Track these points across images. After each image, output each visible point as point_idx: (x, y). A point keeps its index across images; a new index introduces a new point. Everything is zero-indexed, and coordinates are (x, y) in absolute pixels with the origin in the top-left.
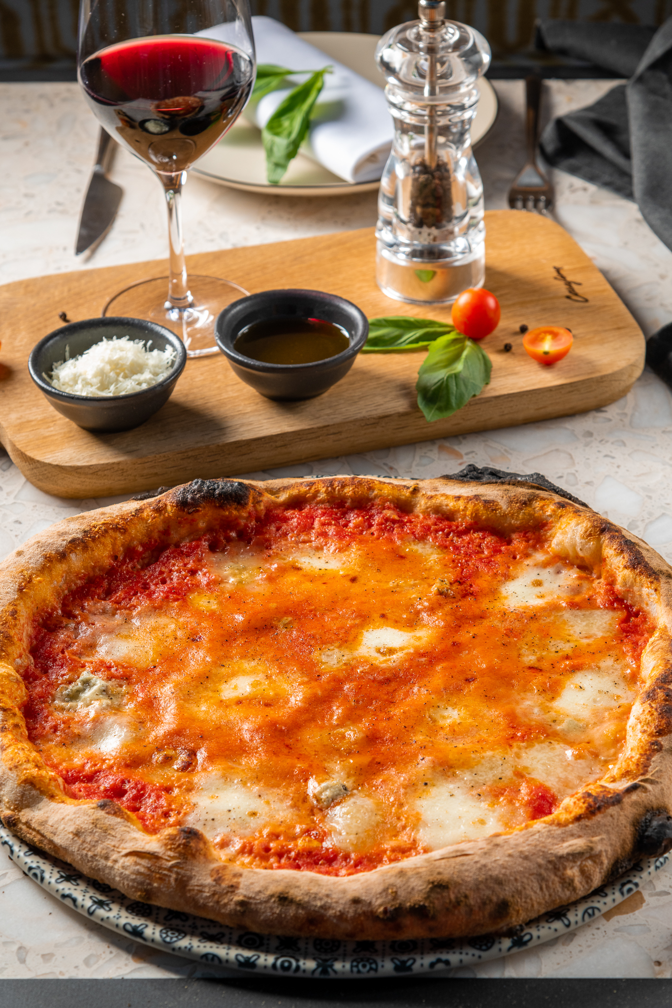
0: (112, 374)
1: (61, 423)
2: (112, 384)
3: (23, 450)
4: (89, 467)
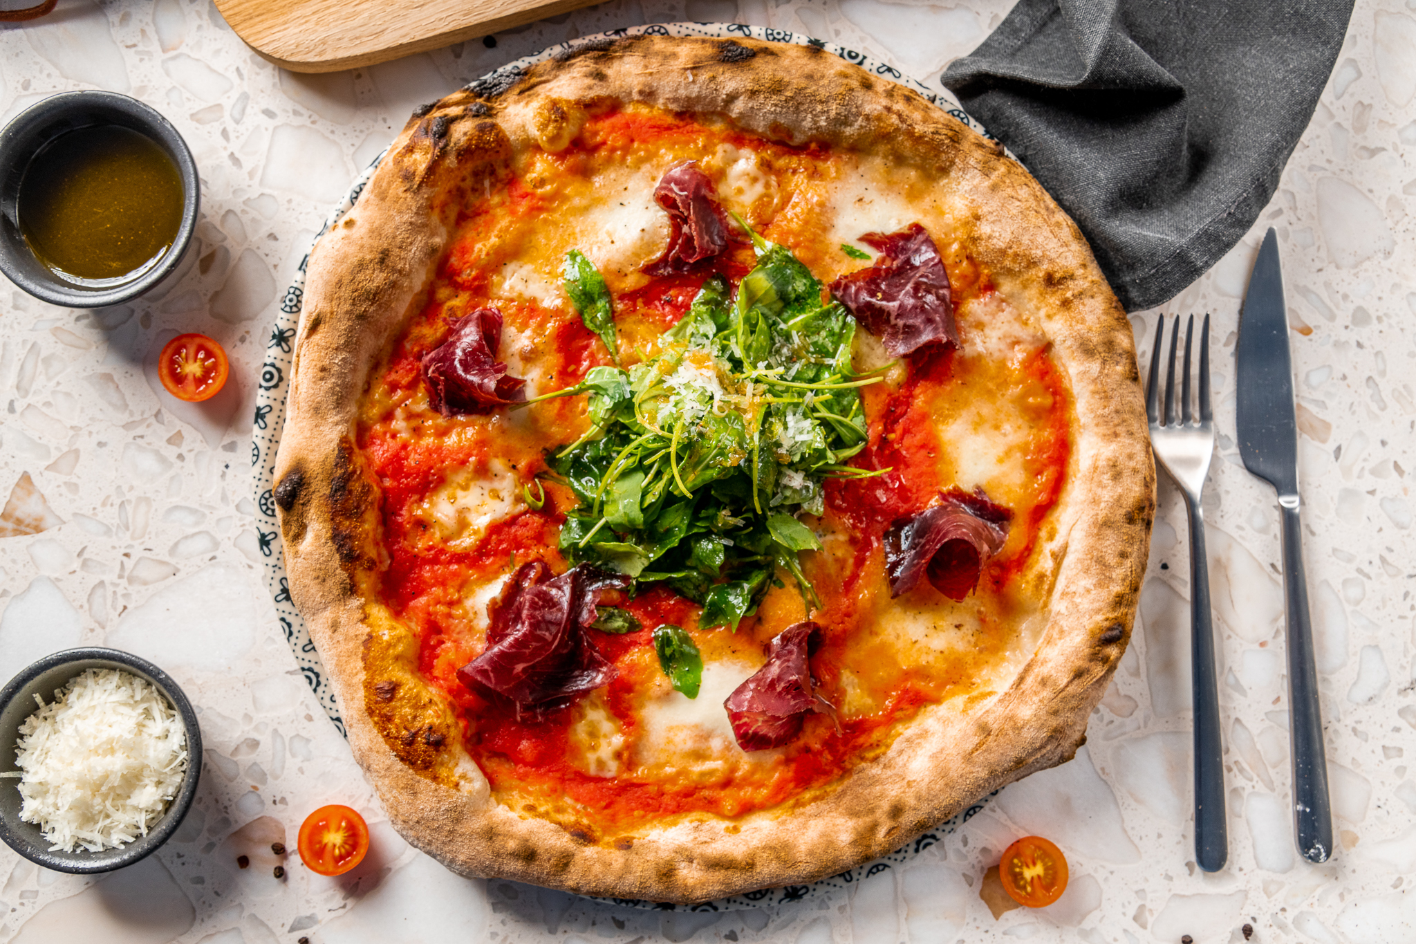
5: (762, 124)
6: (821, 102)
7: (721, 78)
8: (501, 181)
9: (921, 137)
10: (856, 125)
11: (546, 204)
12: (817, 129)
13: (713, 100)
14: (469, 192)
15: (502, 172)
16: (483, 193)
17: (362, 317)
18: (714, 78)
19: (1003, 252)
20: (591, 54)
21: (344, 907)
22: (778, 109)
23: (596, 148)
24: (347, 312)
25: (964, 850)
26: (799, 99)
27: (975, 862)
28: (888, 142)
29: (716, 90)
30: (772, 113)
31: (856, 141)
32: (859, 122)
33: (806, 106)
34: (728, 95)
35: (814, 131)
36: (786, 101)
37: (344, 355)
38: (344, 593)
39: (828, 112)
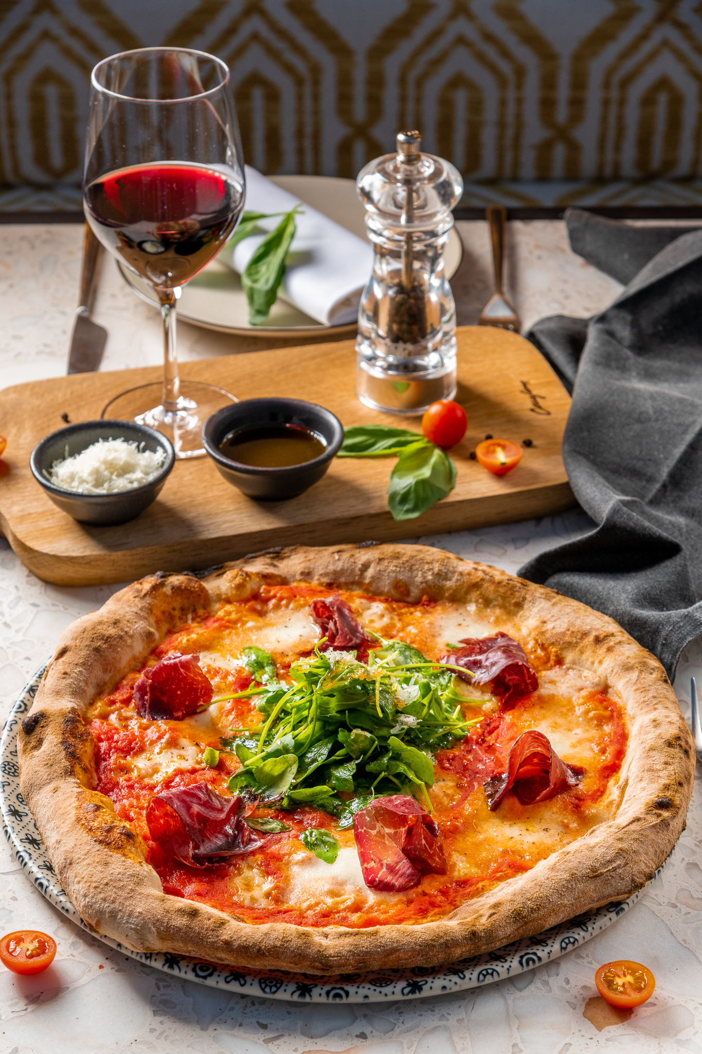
0: (106, 473)
1: (58, 516)
2: (106, 482)
3: (23, 540)
4: (83, 557)
5: (388, 582)
6: (428, 563)
7: (357, 555)
8: (199, 617)
9: (500, 583)
10: (454, 579)
11: (230, 625)
12: (426, 582)
13: (353, 571)
14: (177, 618)
15: (201, 612)
16: (186, 622)
17: (97, 650)
18: (353, 556)
19: (564, 634)
20: (268, 556)
21: (26, 1010)
22: (398, 569)
23: (269, 599)
24: (86, 646)
25: (567, 987)
26: (412, 562)
27: (578, 995)
28: (477, 590)
29: (354, 562)
30: (394, 572)
31: (455, 591)
32: (456, 577)
33: (417, 566)
34: (363, 565)
35: (424, 585)
36: (403, 563)
37: (81, 669)
38: (66, 773)
39: (432, 569)
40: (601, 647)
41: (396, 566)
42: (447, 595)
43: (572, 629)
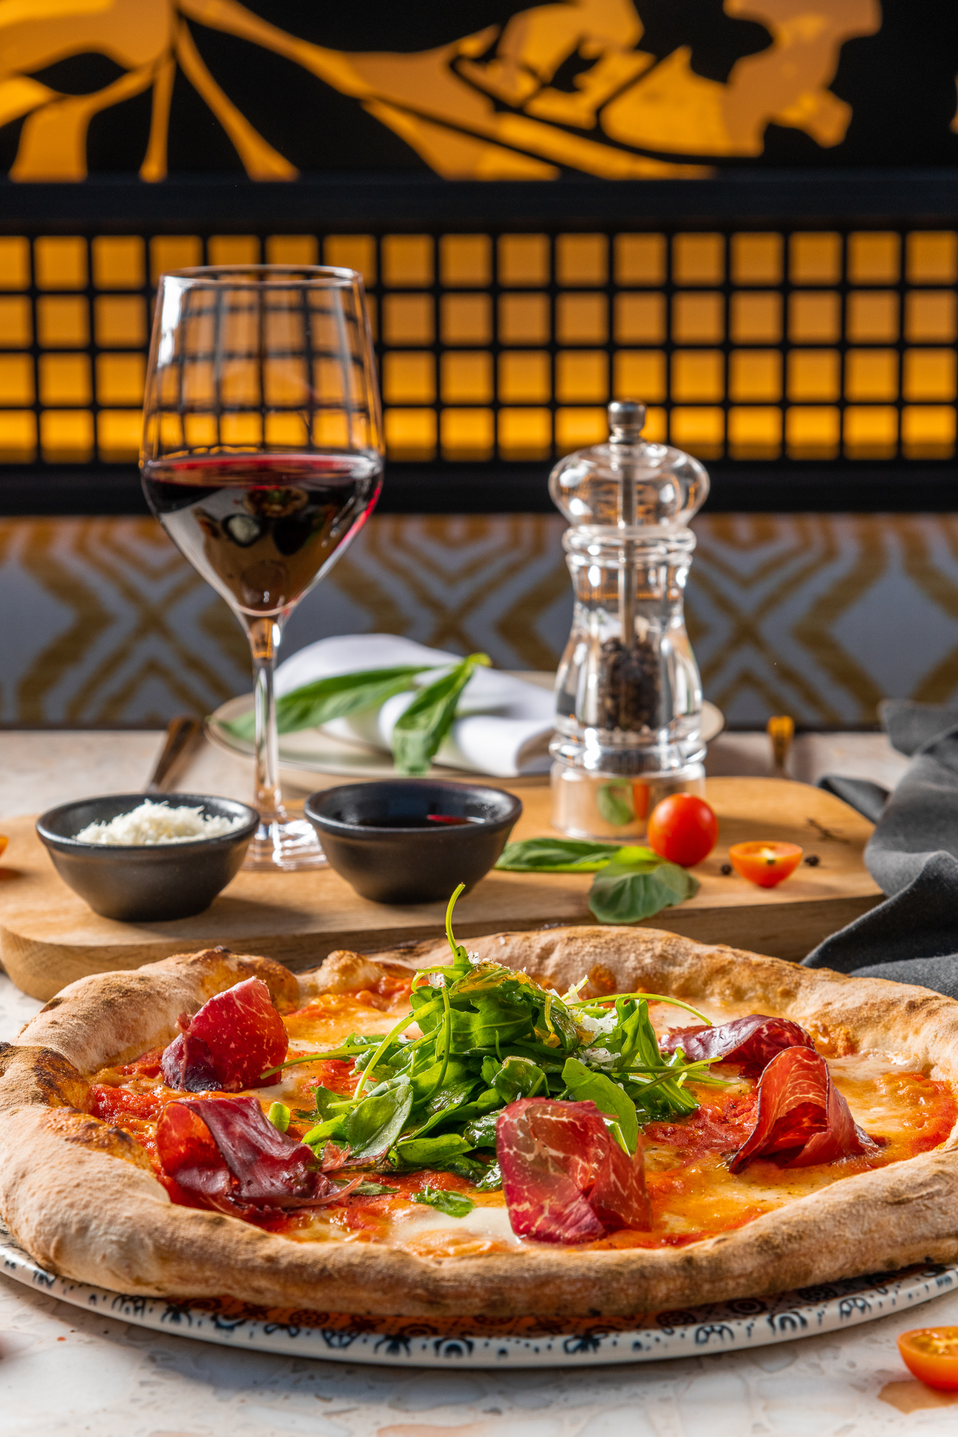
0: (152, 831)
5: (582, 969)
6: (645, 942)
7: (535, 938)
9: (758, 965)
10: (686, 965)
11: (328, 1015)
12: (642, 968)
17: (109, 1004)
18: (528, 938)
19: (859, 1009)
22: (598, 950)
23: (392, 993)
24: (93, 998)
25: (851, 1370)
26: (621, 941)
27: (869, 1378)
28: (723, 977)
29: (530, 947)
30: (589, 954)
31: (687, 980)
32: (690, 960)
33: (628, 947)
34: (543, 949)
35: (639, 972)
36: (606, 942)
37: (80, 1022)
38: (33, 1099)
39: (653, 949)
40: (917, 1015)
41: (595, 947)
42: (674, 986)
43: (872, 1001)
